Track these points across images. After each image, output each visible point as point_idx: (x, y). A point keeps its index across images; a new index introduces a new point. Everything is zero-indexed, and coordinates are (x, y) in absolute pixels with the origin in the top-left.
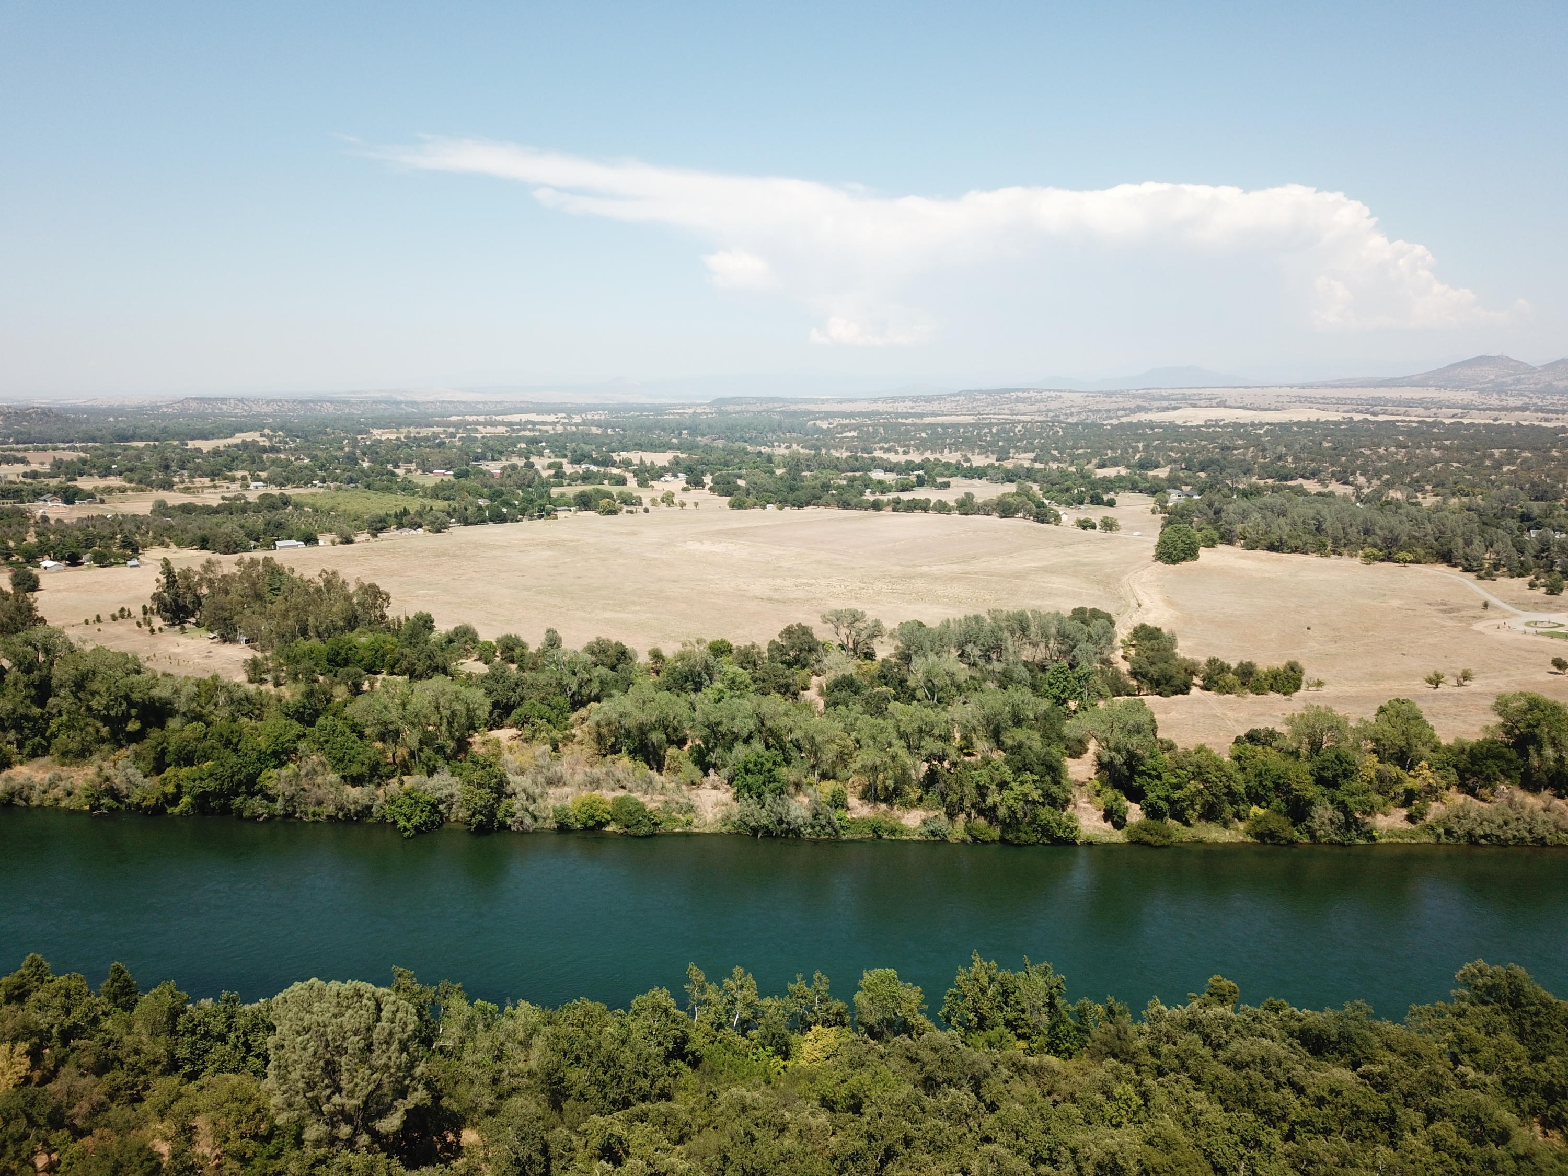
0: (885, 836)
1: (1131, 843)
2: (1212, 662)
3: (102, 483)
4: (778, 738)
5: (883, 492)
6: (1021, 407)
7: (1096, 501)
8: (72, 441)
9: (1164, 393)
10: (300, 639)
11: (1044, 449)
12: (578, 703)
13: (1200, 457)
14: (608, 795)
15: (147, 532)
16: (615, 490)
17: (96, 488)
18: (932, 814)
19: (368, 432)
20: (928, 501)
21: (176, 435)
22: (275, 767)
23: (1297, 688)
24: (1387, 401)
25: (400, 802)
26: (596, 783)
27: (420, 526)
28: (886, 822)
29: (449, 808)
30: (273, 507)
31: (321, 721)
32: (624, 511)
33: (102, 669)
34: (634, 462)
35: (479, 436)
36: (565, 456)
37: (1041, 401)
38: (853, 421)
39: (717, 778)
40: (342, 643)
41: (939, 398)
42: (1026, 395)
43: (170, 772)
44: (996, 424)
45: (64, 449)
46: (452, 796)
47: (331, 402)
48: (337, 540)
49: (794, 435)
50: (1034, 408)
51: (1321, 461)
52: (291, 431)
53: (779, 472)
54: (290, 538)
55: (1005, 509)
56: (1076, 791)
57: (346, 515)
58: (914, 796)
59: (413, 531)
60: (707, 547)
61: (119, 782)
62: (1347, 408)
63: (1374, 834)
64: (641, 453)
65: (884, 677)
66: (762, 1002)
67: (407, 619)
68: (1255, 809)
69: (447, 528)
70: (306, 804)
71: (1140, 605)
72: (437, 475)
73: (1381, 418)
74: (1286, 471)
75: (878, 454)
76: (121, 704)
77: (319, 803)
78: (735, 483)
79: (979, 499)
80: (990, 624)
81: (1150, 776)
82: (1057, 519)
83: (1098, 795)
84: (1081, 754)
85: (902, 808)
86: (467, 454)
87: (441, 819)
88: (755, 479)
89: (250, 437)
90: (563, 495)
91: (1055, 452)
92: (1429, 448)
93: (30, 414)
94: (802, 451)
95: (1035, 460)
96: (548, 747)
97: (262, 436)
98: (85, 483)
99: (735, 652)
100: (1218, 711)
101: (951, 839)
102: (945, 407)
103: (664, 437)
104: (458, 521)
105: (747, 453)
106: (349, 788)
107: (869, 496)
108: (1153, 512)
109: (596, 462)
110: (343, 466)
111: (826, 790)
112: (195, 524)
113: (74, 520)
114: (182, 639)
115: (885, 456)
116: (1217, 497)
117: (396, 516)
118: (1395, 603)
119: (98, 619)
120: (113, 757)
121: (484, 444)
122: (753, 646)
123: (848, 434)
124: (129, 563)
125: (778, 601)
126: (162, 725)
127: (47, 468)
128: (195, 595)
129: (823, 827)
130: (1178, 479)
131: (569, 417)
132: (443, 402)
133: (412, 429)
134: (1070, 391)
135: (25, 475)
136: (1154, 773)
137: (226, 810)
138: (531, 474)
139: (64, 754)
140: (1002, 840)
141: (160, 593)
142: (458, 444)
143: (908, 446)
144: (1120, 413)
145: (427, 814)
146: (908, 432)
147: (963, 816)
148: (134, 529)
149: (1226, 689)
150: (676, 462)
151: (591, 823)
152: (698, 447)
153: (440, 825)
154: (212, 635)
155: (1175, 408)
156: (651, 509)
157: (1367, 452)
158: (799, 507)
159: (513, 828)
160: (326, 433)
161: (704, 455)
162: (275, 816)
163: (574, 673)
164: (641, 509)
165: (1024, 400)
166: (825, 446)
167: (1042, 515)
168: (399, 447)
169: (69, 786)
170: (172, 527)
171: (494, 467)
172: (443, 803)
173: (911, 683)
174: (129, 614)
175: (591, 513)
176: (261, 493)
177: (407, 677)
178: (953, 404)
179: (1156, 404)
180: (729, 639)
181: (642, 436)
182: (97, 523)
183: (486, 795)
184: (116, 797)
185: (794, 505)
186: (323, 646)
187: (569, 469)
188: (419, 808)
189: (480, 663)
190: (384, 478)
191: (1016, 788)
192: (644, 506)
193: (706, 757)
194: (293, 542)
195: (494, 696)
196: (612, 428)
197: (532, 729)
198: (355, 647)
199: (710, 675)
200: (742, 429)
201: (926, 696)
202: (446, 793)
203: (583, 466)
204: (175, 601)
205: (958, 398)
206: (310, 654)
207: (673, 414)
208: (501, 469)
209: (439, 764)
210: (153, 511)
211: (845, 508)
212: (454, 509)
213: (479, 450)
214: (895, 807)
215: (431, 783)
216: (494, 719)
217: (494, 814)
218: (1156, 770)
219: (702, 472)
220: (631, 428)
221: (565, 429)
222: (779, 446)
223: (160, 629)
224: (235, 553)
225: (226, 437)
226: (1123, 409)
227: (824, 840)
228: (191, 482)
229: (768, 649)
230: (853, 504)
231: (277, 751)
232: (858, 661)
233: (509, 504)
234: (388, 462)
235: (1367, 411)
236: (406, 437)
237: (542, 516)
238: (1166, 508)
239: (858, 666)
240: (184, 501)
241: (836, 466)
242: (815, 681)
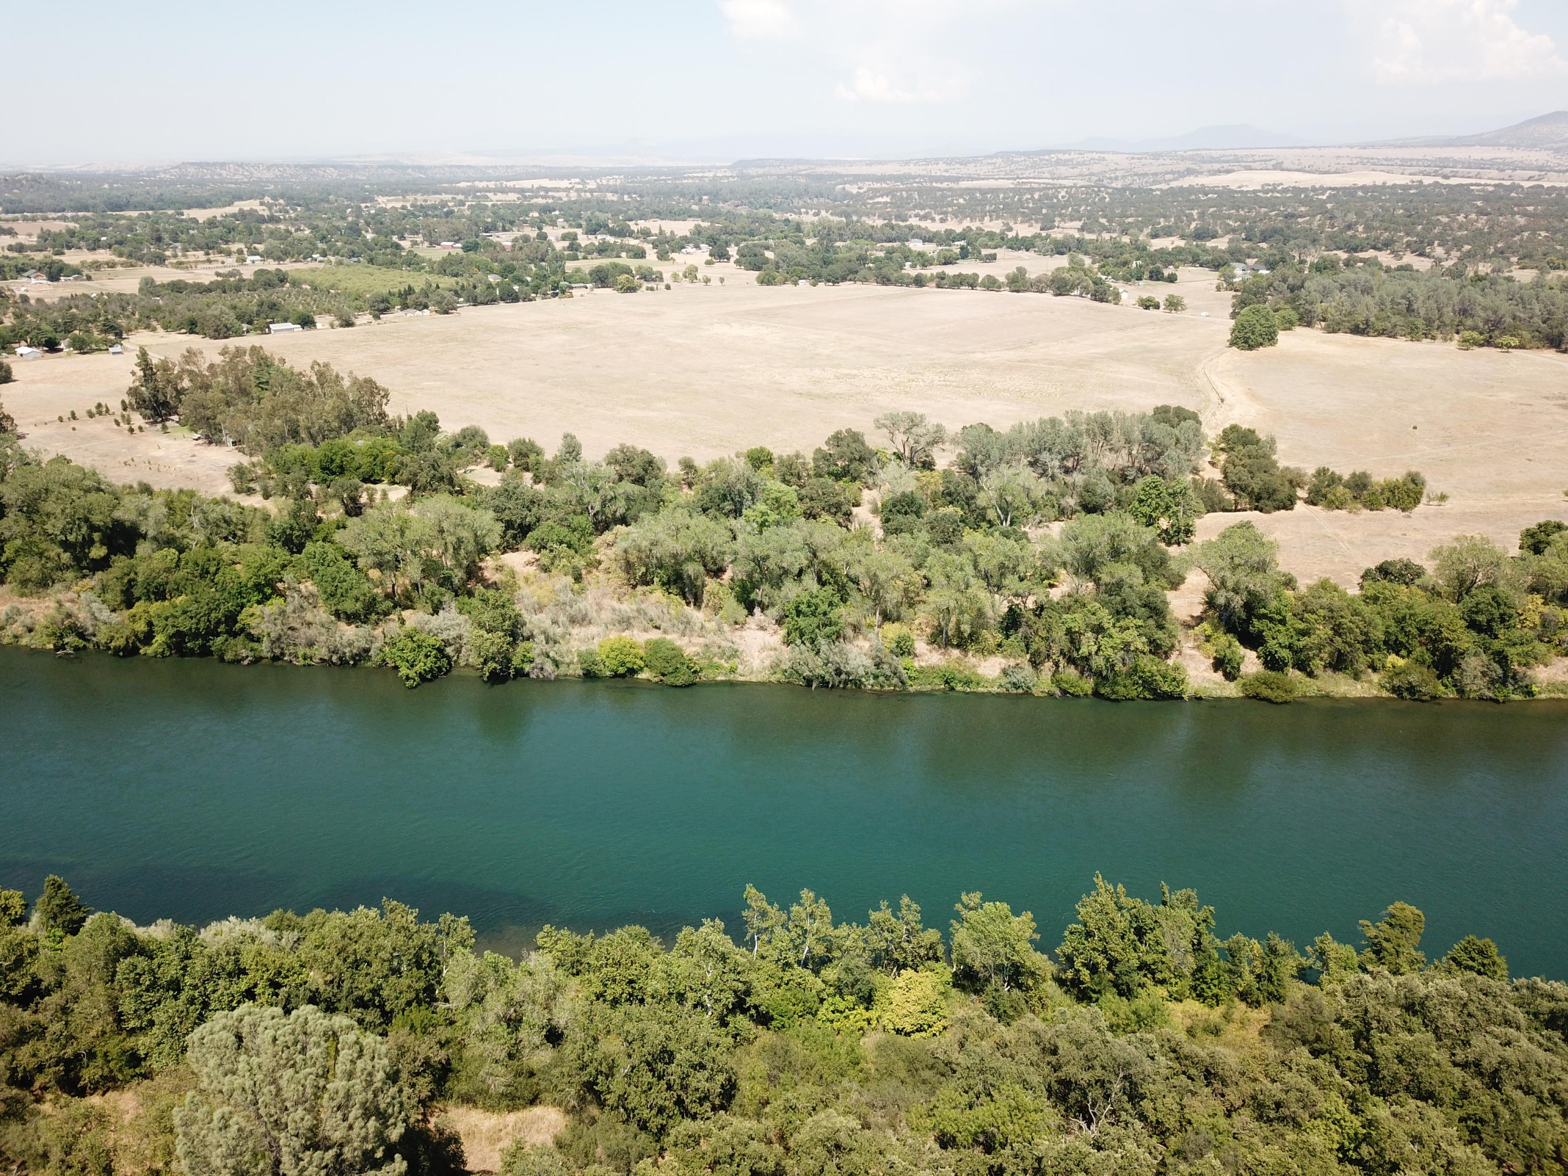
0: (959, 688)
1: (1248, 697)
2: (1321, 472)
3: (90, 257)
4: (833, 573)
5: (924, 266)
6: (1063, 170)
7: (1156, 276)
8: (64, 210)
9: (1214, 153)
10: (290, 442)
11: (1091, 216)
12: (602, 525)
13: (1261, 226)
14: (640, 637)
15: (133, 314)
16: (633, 264)
17: (83, 263)
18: (1012, 662)
19: (372, 200)
20: (976, 276)
21: (171, 204)
22: (259, 603)
23: (1417, 501)
24: (1456, 162)
25: (400, 645)
26: (626, 622)
27: (426, 307)
28: (960, 672)
29: (458, 651)
30: (268, 285)
31: (309, 547)
32: (644, 288)
33: (56, 487)
34: (653, 232)
35: (489, 204)
36: (580, 226)
37: (1084, 164)
38: (884, 185)
39: (763, 617)
40: (336, 449)
41: (975, 160)
42: (1067, 156)
43: (139, 607)
44: (1039, 190)
45: (54, 219)
46: (460, 637)
47: (335, 167)
48: (337, 323)
49: (822, 200)
50: (1076, 171)
51: (1396, 230)
52: (292, 199)
53: (809, 242)
54: (285, 320)
55: (1061, 287)
56: (1181, 634)
57: (347, 294)
58: (992, 642)
59: (418, 313)
60: (735, 330)
61: (83, 617)
62: (1413, 170)
63: (1534, 688)
64: (659, 222)
65: (950, 494)
66: (837, 932)
67: (410, 418)
68: (1392, 659)
69: (455, 309)
70: (295, 645)
71: (1222, 400)
72: (445, 247)
73: (1453, 181)
74: (1358, 242)
75: (914, 221)
76: (80, 527)
77: (311, 644)
78: (763, 255)
79: (1032, 275)
80: (1067, 429)
81: (1271, 620)
82: (1117, 297)
83: (1208, 641)
84: (1178, 584)
85: (979, 655)
86: (476, 225)
87: (449, 664)
88: (785, 251)
89: (247, 205)
90: (578, 270)
91: (1103, 221)
92: (1514, 214)
93: (20, 181)
94: (831, 218)
95: (1082, 229)
96: (570, 579)
97: (262, 204)
98: (71, 258)
99: (776, 462)
100: (1331, 531)
101: (1036, 691)
102: (982, 170)
103: (684, 203)
104: (467, 301)
105: (773, 221)
106: (342, 625)
107: (910, 271)
108: (1218, 289)
109: (612, 233)
110: (345, 238)
111: (891, 635)
112: (185, 304)
113: (56, 300)
114: (163, 440)
115: (923, 224)
116: (1290, 272)
117: (400, 295)
118: (1507, 396)
119: (74, 416)
120: (75, 588)
121: (494, 213)
122: (797, 456)
123: (880, 200)
124: (111, 350)
125: (819, 396)
126: (131, 553)
127: (34, 240)
128: (176, 389)
129: (887, 678)
130: (1240, 251)
131: (583, 182)
132: (451, 166)
133: (419, 196)
134: (1114, 153)
135: (10, 248)
136: (1277, 617)
137: (205, 652)
138: (543, 246)
139: (24, 583)
140: (1096, 693)
141: (136, 389)
142: (467, 213)
143: (946, 213)
144: (1168, 177)
145: (431, 659)
146: (944, 197)
147: (1049, 664)
148: (119, 310)
149: (1334, 504)
150: (698, 231)
151: (622, 670)
152: (720, 214)
153: (448, 671)
154: (197, 436)
155: (1228, 172)
156: (672, 285)
157: (1445, 220)
158: (834, 283)
159: (533, 676)
160: (328, 202)
161: (727, 223)
162: (262, 658)
163: (596, 490)
164: (662, 286)
165: (1065, 163)
166: (856, 212)
167: (1100, 295)
168: (405, 216)
169: (28, 621)
170: (159, 308)
171: (505, 239)
172: (451, 645)
173: (981, 500)
174: (107, 411)
175: (608, 291)
176: (257, 269)
177: (410, 488)
178: (990, 167)
179: (1207, 167)
180: (770, 448)
181: (660, 202)
182: (80, 304)
183: (499, 639)
184: (81, 635)
185: (829, 281)
186: (316, 451)
187: (584, 240)
188: (423, 653)
189: (491, 471)
190: (388, 251)
191: (1115, 635)
192: (665, 282)
193: (750, 593)
194: (289, 325)
195: (506, 516)
196: (629, 194)
197: (551, 555)
198: (351, 452)
199: (753, 495)
200: (766, 195)
201: (999, 517)
202: (453, 634)
203: (599, 237)
204: (154, 396)
205: (994, 160)
206: (301, 461)
207: (692, 178)
208: (513, 241)
209: (445, 599)
210: (141, 290)
211: (884, 284)
212: (463, 286)
213: (489, 220)
214: (970, 654)
215: (436, 621)
216: (508, 542)
217: (509, 661)
218: (1280, 614)
219: (727, 244)
220: (648, 194)
221: (579, 196)
222: (807, 213)
223: (140, 428)
224: (226, 338)
225: (224, 206)
226: (1172, 172)
227: (889, 692)
228: (184, 256)
229: (814, 459)
230: (893, 280)
231: (260, 584)
232: (917, 473)
233: (520, 281)
234: (393, 233)
235: (1436, 174)
236: (412, 206)
237: (557, 294)
238: (1232, 284)
239: (918, 479)
240: (175, 278)
241: (870, 236)
242: (867, 496)
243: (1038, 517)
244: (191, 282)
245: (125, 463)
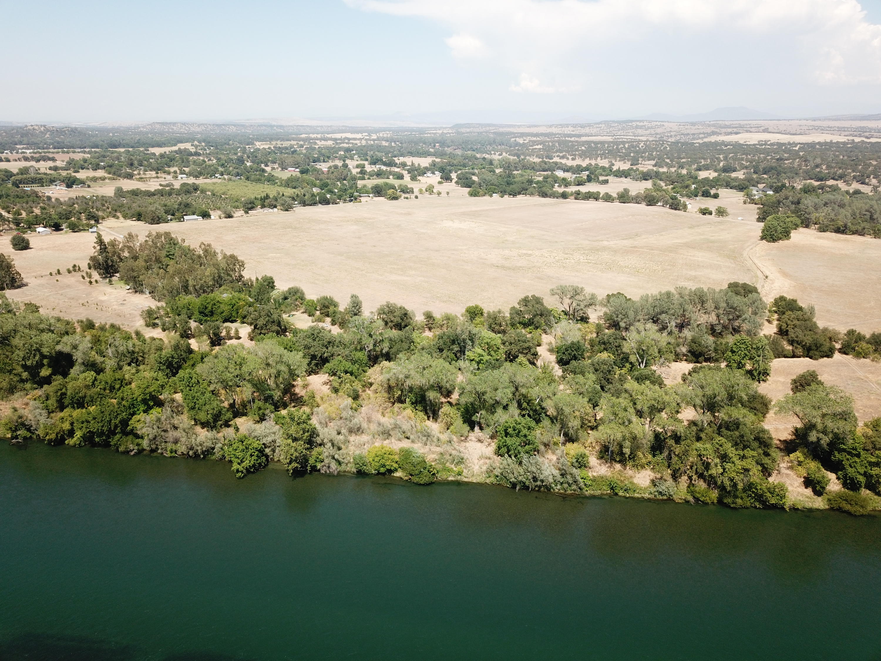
0: (621, 493)
1: (832, 509)
2: (851, 333)
3: (91, 173)
4: (529, 401)
5: (566, 186)
6: (640, 131)
7: (706, 194)
8: (85, 148)
9: (727, 123)
10: (182, 294)
11: (660, 158)
12: (374, 360)
13: (762, 165)
14: (396, 445)
15: (108, 208)
16: (397, 183)
17: (88, 177)
18: (658, 475)
19: (253, 144)
20: (598, 193)
21: (144, 145)
22: (144, 412)
24: (871, 130)
25: (235, 446)
26: (386, 434)
27: (275, 207)
28: (621, 481)
29: (274, 451)
30: (187, 192)
31: (182, 372)
32: (402, 198)
34: (408, 164)
35: (317, 147)
36: (367, 160)
37: (652, 128)
38: (538, 139)
39: (481, 433)
40: (209, 300)
41: (589, 125)
42: (642, 124)
43: (67, 412)
44: (628, 142)
45: (79, 152)
46: (274, 441)
47: (235, 126)
48: (223, 216)
49: (503, 147)
50: (648, 132)
51: (846, 168)
52: (209, 143)
53: (498, 171)
54: (193, 214)
55: (651, 201)
56: (780, 459)
57: (231, 198)
58: (644, 460)
59: (271, 210)
60: (456, 225)
61: (29, 418)
62: (846, 133)
64: (412, 158)
65: (604, 343)
67: (257, 279)
69: (292, 208)
70: (166, 442)
71: (767, 277)
72: (290, 171)
73: (873, 140)
74: (823, 175)
75: (556, 159)
76: (34, 356)
77: (176, 442)
78: (471, 178)
79: (633, 193)
80: (678, 299)
81: (849, 453)
82: (685, 207)
83: (800, 465)
84: (766, 413)
85: (634, 469)
86: (308, 158)
87: (267, 460)
88: (485, 177)
89: (182, 146)
90: (365, 186)
91: (668, 161)
93: (64, 131)
94: (509, 157)
95: (655, 165)
96: (350, 399)
97: (192, 145)
98: (82, 175)
99: (485, 315)
100: (860, 374)
101: (676, 498)
102: (594, 131)
103: (425, 148)
104: (300, 203)
105: (477, 159)
106: (198, 429)
107: (558, 189)
108: (745, 203)
109: (385, 164)
110: (234, 166)
111: (572, 453)
112: (138, 203)
113: (66, 199)
114: (109, 289)
115: (564, 161)
117: (261, 199)
119: (59, 272)
120: (29, 397)
121: (319, 152)
122: (499, 312)
123: (536, 147)
124: (90, 230)
125: (509, 268)
127: (64, 164)
128: (119, 257)
129: (570, 485)
130: (752, 179)
131: (369, 135)
132: (298, 126)
133: (279, 142)
134: (668, 122)
135: (50, 168)
136: (854, 452)
137: (107, 445)
138: (345, 172)
140: (720, 501)
141: (95, 257)
142: (304, 151)
143: (575, 155)
144: (702, 136)
145: (255, 457)
146: (573, 146)
147: (685, 478)
148: (100, 206)
149: (861, 355)
150: (434, 164)
151: (382, 470)
152: (445, 154)
153: (266, 465)
154: (129, 287)
155: (737, 133)
156: (419, 196)
157: (874, 163)
158: (514, 196)
159: (322, 471)
160: (228, 144)
161: (450, 160)
162: (143, 450)
163: (370, 336)
164: (413, 196)
165: (641, 127)
166: (523, 154)
167: (675, 206)
168: (270, 153)
170: (122, 205)
171: (324, 167)
172: (268, 447)
174: (79, 269)
175: (382, 199)
176: (182, 182)
177: (253, 327)
178: (598, 129)
179: (723, 130)
180: (481, 305)
181: (412, 147)
182: (79, 202)
183: (300, 446)
184: (29, 430)
185: (510, 195)
186: (197, 300)
187: (369, 168)
188: (249, 453)
189: (306, 316)
190: (258, 173)
191: (738, 462)
192: (415, 194)
193: (471, 416)
194: (195, 217)
195: (312, 351)
196: (395, 142)
197: (340, 381)
198: (218, 302)
199: (473, 342)
200: (472, 143)
201: (637, 360)
202: (270, 439)
203: (377, 166)
204: (106, 262)
205: (600, 125)
206: (188, 307)
207: (430, 133)
208: (328, 168)
209: (267, 412)
210: (115, 194)
211: (543, 197)
212: (298, 195)
213: (316, 156)
214: (628, 468)
215: (260, 429)
216: (312, 368)
217: (307, 461)
218: (856, 450)
219: (450, 171)
220: (405, 143)
221: (367, 143)
222: (495, 154)
223: (96, 281)
224: (158, 224)
225: (172, 146)
226: (704, 133)
227: (571, 495)
228: (144, 174)
229: (510, 314)
230: (549, 194)
231: (146, 399)
232: (579, 325)
233: (331, 192)
234: (262, 163)
235: (860, 136)
236: (274, 147)
237: (352, 200)
238: (753, 200)
239: (580, 329)
240: (135, 187)
241: (533, 168)
242: (546, 339)
243: (662, 360)
244: (143, 189)
245: (83, 304)
